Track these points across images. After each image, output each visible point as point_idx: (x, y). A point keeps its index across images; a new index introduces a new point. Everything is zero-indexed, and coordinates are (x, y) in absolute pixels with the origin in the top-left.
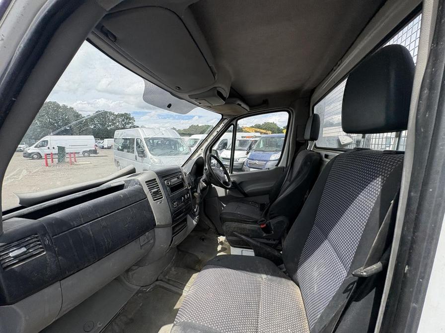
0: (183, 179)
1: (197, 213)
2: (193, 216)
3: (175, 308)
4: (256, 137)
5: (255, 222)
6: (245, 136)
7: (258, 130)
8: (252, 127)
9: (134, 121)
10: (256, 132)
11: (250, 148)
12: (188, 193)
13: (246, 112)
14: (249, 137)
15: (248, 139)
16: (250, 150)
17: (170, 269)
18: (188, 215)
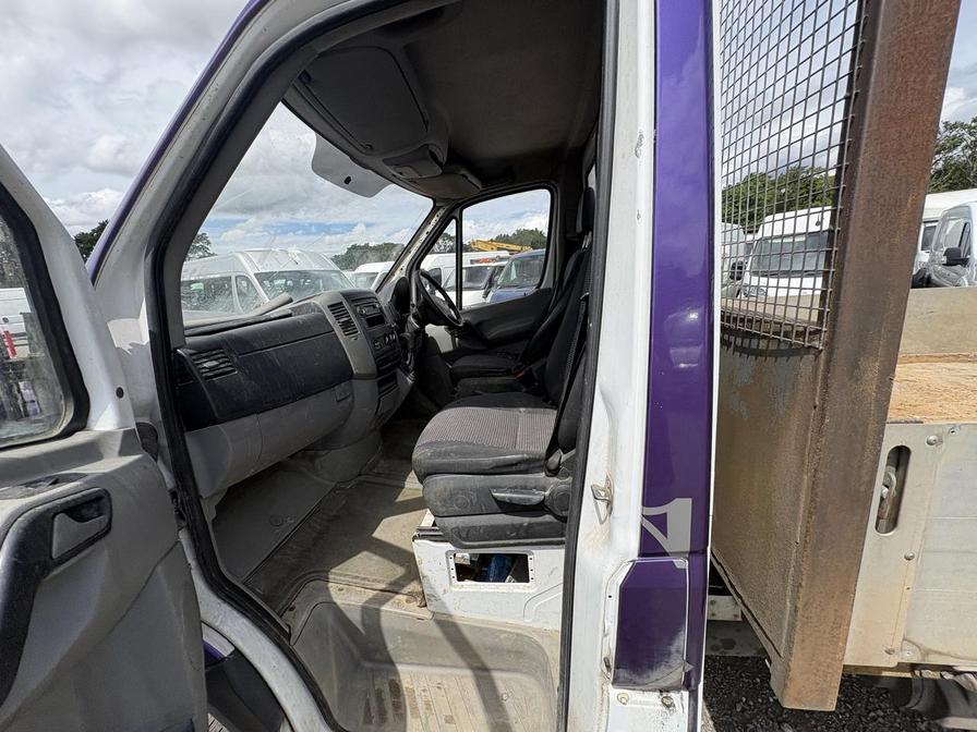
0: (381, 308)
1: (411, 367)
2: (406, 371)
3: (398, 500)
4: (501, 259)
5: (508, 372)
6: (476, 258)
7: (505, 246)
8: (492, 240)
9: (209, 243)
10: (499, 249)
11: (491, 283)
12: (392, 333)
13: (476, 193)
14: (485, 261)
15: (484, 264)
16: (490, 287)
17: (378, 462)
18: (398, 370)
